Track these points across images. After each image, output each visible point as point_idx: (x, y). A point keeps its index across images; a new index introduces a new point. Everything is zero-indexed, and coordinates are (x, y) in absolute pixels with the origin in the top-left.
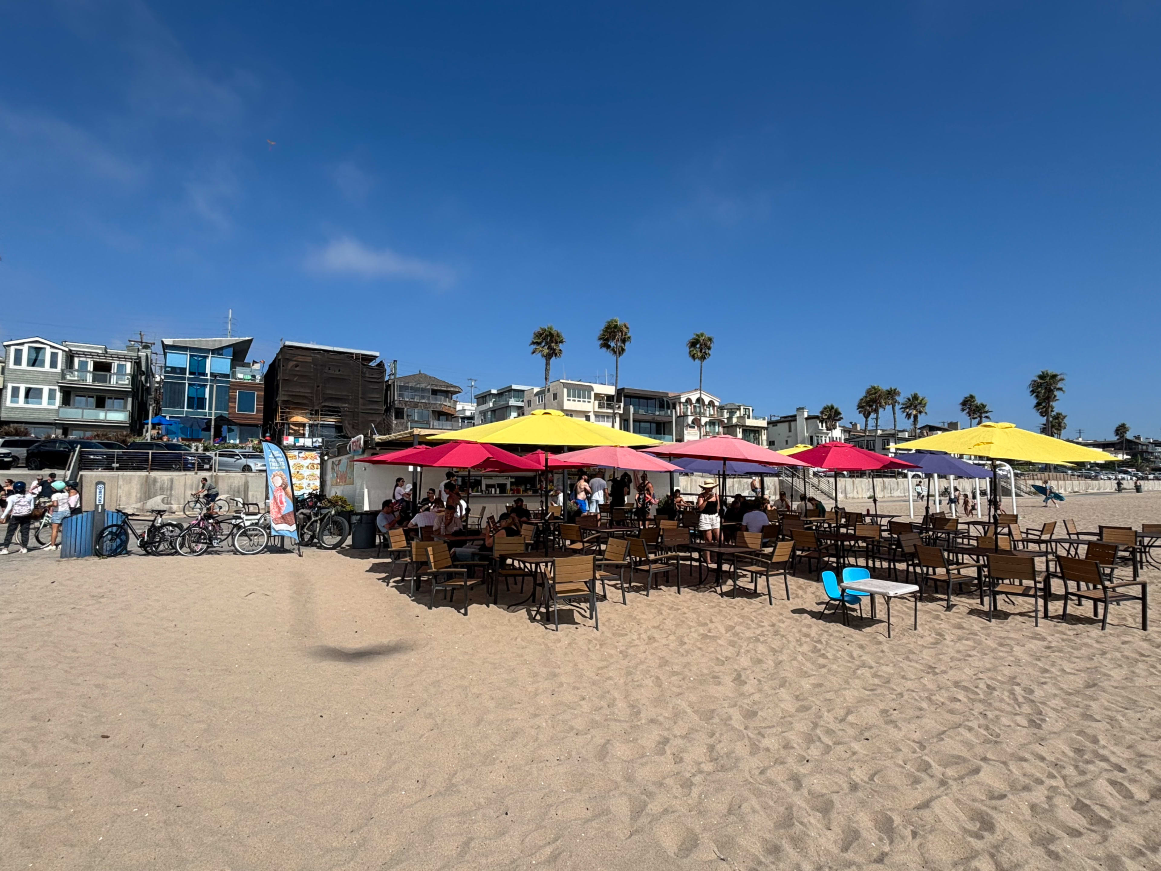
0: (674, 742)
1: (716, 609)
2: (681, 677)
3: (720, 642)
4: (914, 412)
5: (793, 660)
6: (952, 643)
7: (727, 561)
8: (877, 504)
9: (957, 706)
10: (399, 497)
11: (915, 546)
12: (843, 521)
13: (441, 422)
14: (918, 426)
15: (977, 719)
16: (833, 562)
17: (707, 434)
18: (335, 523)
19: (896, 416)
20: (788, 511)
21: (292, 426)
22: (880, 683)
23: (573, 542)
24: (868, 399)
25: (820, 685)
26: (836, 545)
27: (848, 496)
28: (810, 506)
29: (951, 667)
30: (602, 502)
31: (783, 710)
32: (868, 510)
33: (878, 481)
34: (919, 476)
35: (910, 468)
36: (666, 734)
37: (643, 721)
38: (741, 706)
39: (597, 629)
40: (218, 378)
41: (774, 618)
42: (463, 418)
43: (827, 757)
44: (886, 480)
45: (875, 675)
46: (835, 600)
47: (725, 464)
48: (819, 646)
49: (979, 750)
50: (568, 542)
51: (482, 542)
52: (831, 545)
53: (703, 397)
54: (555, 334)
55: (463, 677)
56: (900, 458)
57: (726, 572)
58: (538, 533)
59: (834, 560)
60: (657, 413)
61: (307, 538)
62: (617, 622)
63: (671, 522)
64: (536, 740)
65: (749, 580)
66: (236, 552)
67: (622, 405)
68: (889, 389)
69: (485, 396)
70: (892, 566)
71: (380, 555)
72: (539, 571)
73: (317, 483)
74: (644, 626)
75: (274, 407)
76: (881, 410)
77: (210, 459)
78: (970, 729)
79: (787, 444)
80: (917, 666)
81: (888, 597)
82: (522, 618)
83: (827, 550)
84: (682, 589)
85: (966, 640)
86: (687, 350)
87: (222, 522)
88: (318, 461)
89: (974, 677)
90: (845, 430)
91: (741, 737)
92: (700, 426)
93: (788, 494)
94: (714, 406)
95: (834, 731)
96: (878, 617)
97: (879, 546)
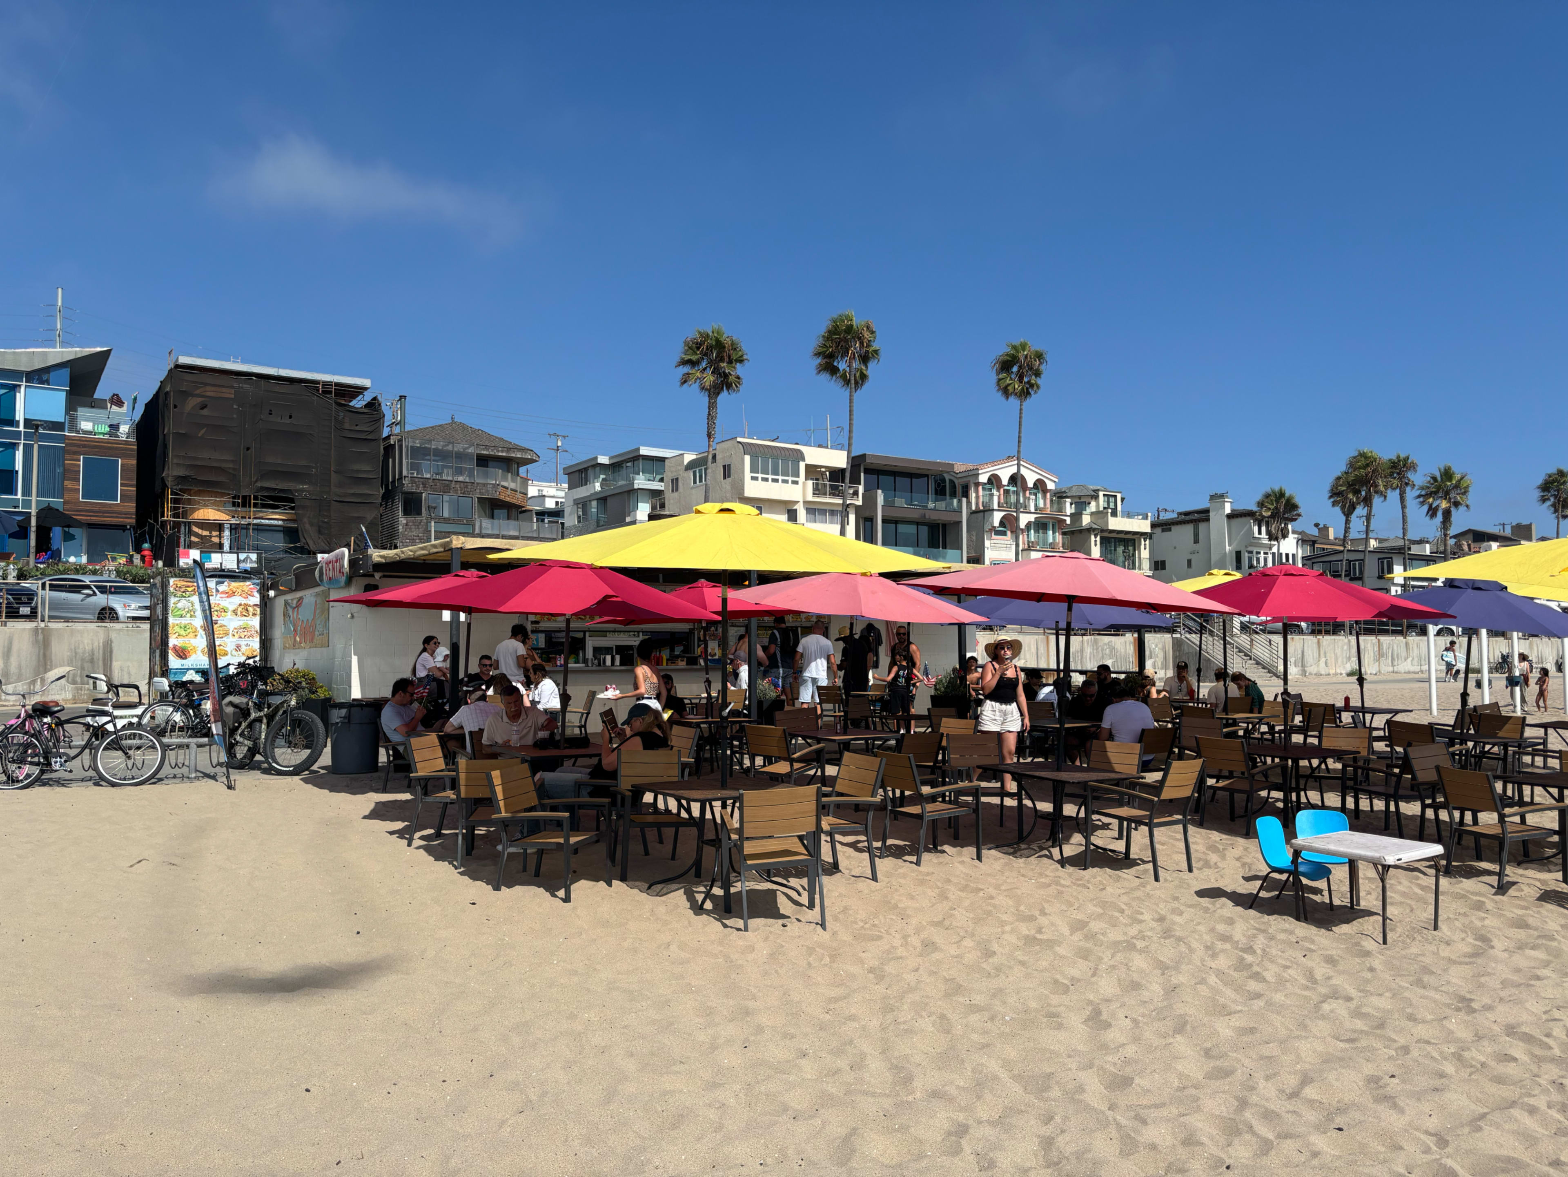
0: (977, 1132)
1: (1053, 890)
2: (986, 1015)
3: (1060, 950)
4: (1444, 505)
5: (1200, 983)
6: (1506, 955)
7: (1073, 798)
8: (1366, 686)
9: (1510, 1069)
10: (422, 673)
11: (1438, 768)
12: (1298, 719)
13: (496, 522)
14: (1452, 531)
15: (1546, 1091)
16: (1278, 800)
17: (1030, 548)
18: (297, 723)
19: (1407, 511)
20: (1192, 699)
21: (195, 529)
22: (1366, 1028)
23: (769, 760)
24: (1351, 478)
25: (1252, 1031)
26: (1284, 768)
27: (1308, 670)
28: (1234, 690)
29: (1501, 999)
30: (824, 682)
31: (1180, 1076)
32: (1347, 700)
33: (1368, 642)
34: (1452, 633)
35: (1434, 617)
36: (961, 1117)
37: (918, 1095)
38: (1101, 1068)
39: (824, 929)
40: (41, 431)
41: (1162, 906)
42: (542, 514)
43: (1265, 1161)
44: (1385, 640)
45: (1357, 1014)
46: (1280, 871)
47: (1070, 609)
48: (1249, 958)
49: (1548, 1147)
50: (759, 761)
51: (595, 761)
52: (1274, 766)
53: (1023, 471)
54: (727, 342)
55: (572, 1017)
56: (1410, 598)
57: (1070, 818)
58: (702, 742)
59: (1277, 795)
60: (931, 505)
61: (241, 752)
62: (862, 915)
63: (962, 722)
64: (719, 1128)
65: (1116, 834)
66: (99, 780)
67: (861, 489)
68: (1394, 458)
69: (586, 469)
70: (1392, 808)
71: (389, 785)
72: (708, 816)
73: (255, 644)
74: (914, 921)
75: (158, 489)
76: (1377, 500)
77: (30, 595)
78: (1532, 1111)
79: (1191, 569)
80: (1437, 997)
81: (1384, 866)
82: (677, 906)
83: (1266, 776)
84: (985, 852)
85: (1532, 948)
86: (993, 377)
87: (68, 721)
88: (256, 599)
89: (1544, 1017)
90: (1304, 540)
91: (1104, 1124)
92: (1016, 531)
93: (1192, 668)
94: (1045, 491)
95: (1278, 1115)
96: (1364, 904)
97: (1367, 770)
